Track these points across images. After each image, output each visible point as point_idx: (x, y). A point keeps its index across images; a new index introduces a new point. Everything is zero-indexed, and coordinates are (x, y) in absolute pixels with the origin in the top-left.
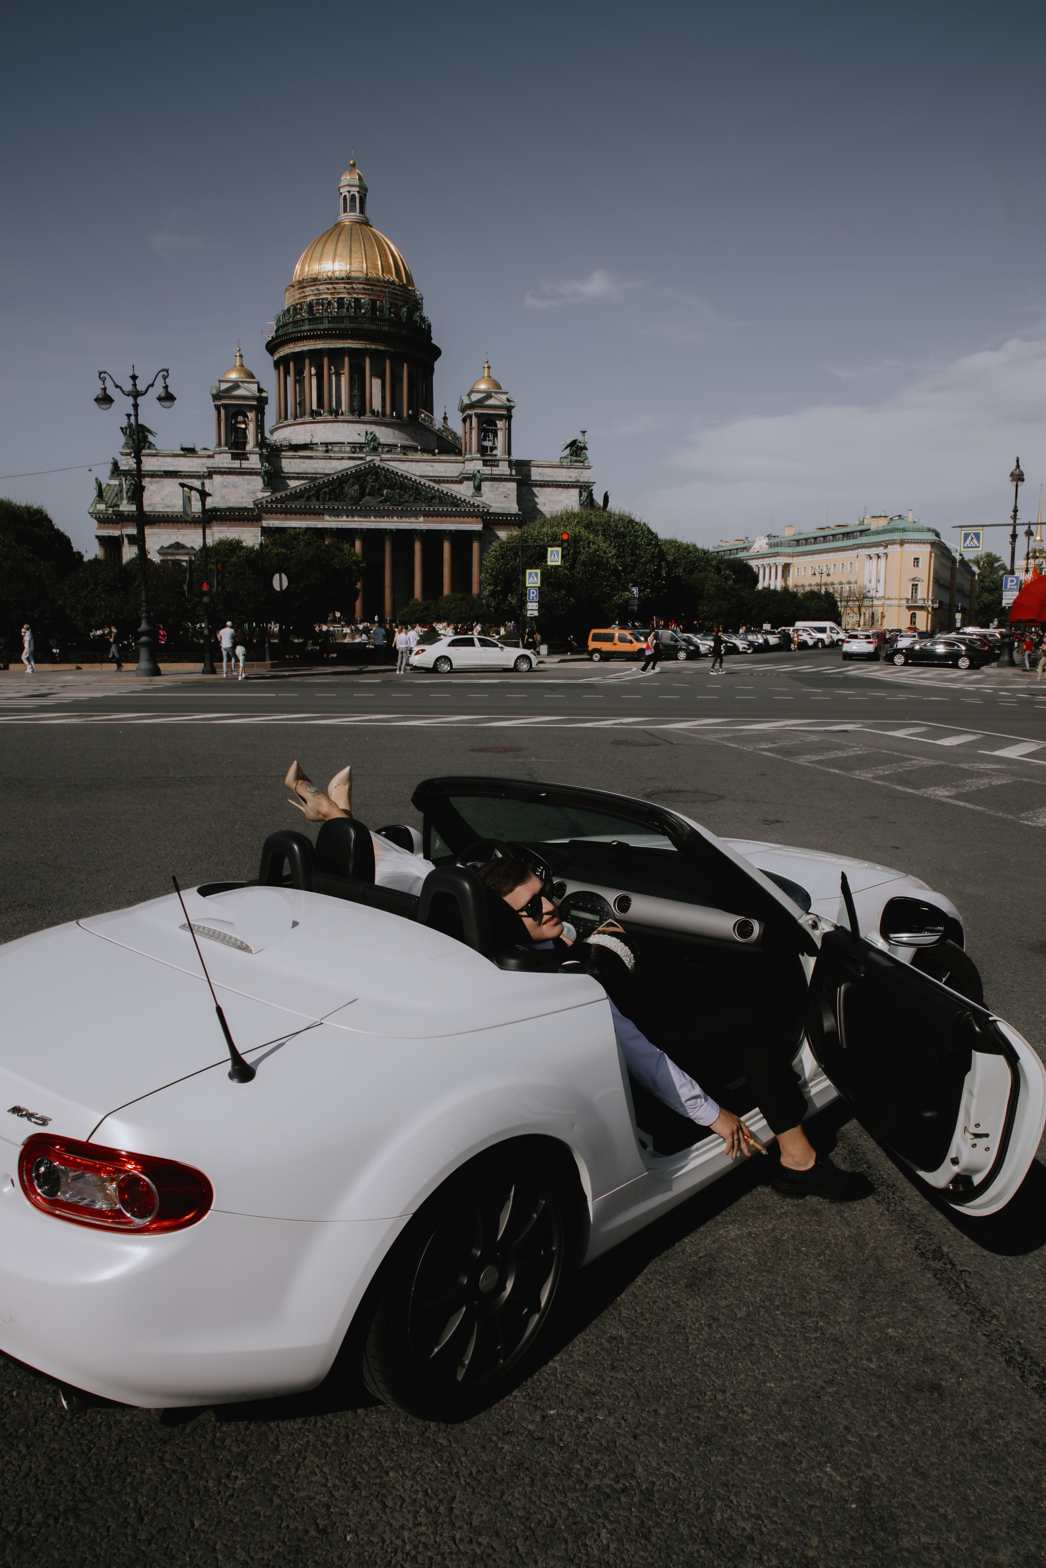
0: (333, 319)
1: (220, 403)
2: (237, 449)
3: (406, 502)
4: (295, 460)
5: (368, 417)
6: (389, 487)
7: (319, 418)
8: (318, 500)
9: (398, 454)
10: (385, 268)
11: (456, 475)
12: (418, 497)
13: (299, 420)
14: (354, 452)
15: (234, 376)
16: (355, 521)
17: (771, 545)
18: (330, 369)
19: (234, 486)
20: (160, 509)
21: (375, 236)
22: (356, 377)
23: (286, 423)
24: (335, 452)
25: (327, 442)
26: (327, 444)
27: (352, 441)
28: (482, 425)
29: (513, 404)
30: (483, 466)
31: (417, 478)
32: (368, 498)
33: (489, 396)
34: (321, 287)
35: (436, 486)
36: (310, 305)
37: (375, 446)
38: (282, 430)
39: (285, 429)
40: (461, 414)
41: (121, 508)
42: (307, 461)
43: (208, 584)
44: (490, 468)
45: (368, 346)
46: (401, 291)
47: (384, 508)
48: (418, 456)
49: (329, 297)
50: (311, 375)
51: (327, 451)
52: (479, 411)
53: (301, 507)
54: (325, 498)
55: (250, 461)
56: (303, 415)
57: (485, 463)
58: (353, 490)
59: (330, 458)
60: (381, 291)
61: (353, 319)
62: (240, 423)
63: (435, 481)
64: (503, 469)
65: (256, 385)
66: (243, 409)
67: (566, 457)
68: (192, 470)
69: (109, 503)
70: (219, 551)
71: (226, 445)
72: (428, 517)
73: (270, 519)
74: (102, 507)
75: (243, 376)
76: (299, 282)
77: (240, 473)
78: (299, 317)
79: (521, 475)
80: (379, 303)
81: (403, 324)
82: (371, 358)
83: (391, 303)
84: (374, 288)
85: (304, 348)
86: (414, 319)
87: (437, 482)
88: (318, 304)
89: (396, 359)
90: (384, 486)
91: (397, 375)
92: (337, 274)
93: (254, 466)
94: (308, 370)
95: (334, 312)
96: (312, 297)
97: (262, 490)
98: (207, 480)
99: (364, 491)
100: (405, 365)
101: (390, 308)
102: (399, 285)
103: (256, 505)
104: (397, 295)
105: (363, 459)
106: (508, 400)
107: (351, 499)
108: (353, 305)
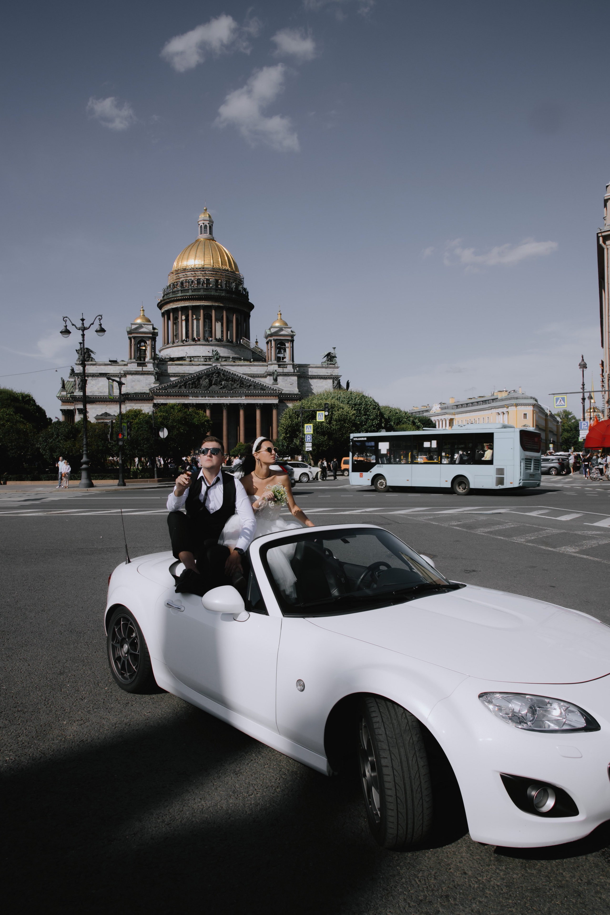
0: (194, 290)
1: (131, 336)
2: (141, 360)
3: (235, 388)
4: (173, 366)
5: (213, 342)
6: (226, 380)
7: (186, 343)
8: (185, 388)
9: (230, 362)
10: (223, 262)
11: (263, 373)
12: (242, 385)
13: (175, 345)
14: (206, 361)
15: (139, 321)
16: (206, 399)
17: (442, 409)
18: (193, 317)
19: (139, 381)
20: (95, 393)
21: (217, 246)
22: (207, 321)
23: (168, 346)
24: (195, 362)
25: (191, 356)
26: (190, 357)
27: (204, 355)
28: (278, 345)
29: (294, 334)
30: (278, 368)
31: (241, 375)
32: (213, 386)
33: (281, 329)
34: (188, 273)
35: (252, 379)
36: (182, 283)
37: (218, 358)
38: (166, 350)
39: (167, 349)
40: (265, 339)
41: (75, 394)
42: (180, 367)
43: (122, 434)
44: (282, 369)
45: (213, 304)
46: (232, 275)
47: (223, 392)
48: (242, 363)
49: (193, 277)
50: (182, 320)
51: (191, 361)
52: (276, 338)
53: (176, 392)
54: (190, 386)
55: (148, 367)
56: (177, 341)
57: (280, 366)
58: (205, 382)
59: (193, 365)
60: (221, 275)
61: (206, 290)
62: (143, 346)
63: (251, 377)
64: (290, 369)
65: (152, 326)
66: (144, 339)
67: (325, 362)
68: (115, 372)
69: (68, 391)
70: (129, 416)
71: (134, 358)
72: (248, 397)
73: (159, 399)
74: (64, 393)
75: (144, 321)
76: (176, 270)
77: (142, 374)
78: (176, 289)
79: (300, 372)
80: (220, 281)
81: (233, 292)
82: (215, 310)
83: (226, 281)
84: (217, 273)
85: (179, 306)
86: (239, 289)
87: (253, 377)
88: (186, 282)
89: (230, 311)
90: (223, 379)
91: (230, 319)
92: (197, 266)
93: (149, 370)
94: (181, 317)
95: (195, 286)
96: (183, 279)
97: (154, 383)
99: (211, 383)
100: (235, 314)
101: (226, 284)
102: (231, 272)
103: (151, 391)
104: (230, 277)
105: (211, 365)
106: (292, 332)
107: (204, 387)
108: (206, 282)
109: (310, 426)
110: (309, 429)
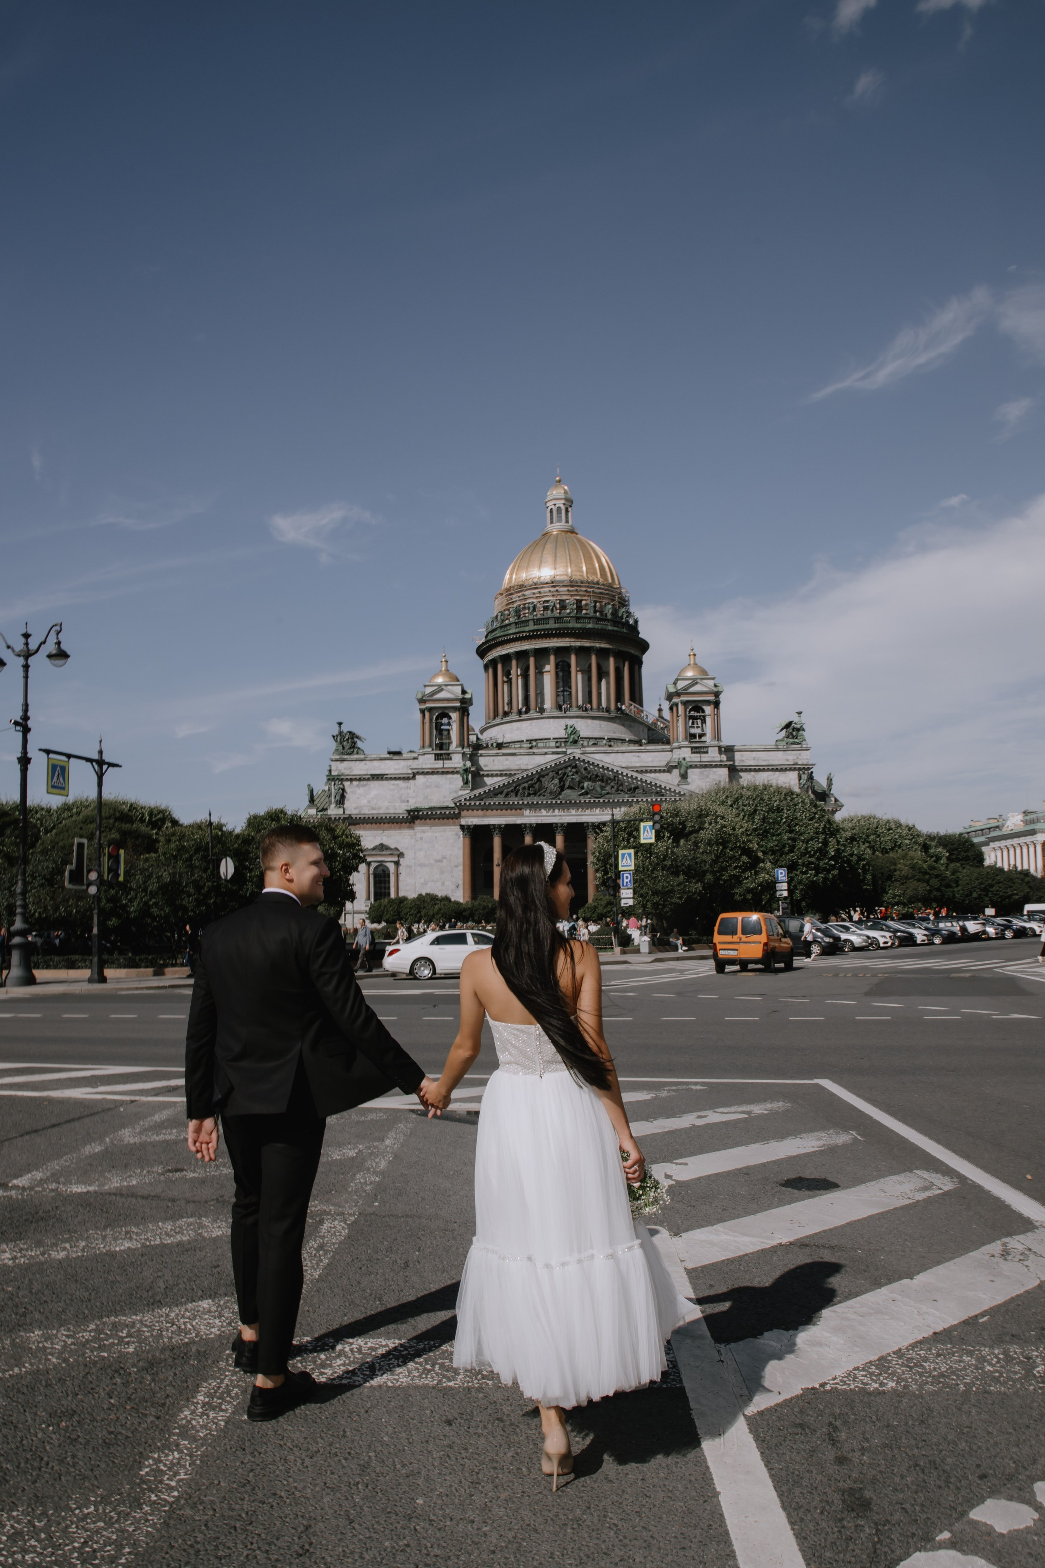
0: (537, 622)
1: (423, 707)
2: (441, 749)
3: (608, 793)
4: (498, 758)
5: (574, 712)
6: (590, 780)
7: (524, 716)
8: (516, 795)
9: (603, 746)
10: (591, 569)
11: (664, 764)
12: (620, 788)
13: (506, 719)
14: (558, 747)
15: (440, 680)
16: (555, 815)
17: (1026, 822)
18: (535, 669)
19: (437, 786)
20: (367, 811)
21: (580, 541)
22: (561, 674)
23: (494, 722)
24: (538, 748)
25: (533, 738)
26: (530, 741)
27: (557, 736)
28: (690, 711)
29: (720, 690)
30: (692, 753)
31: (619, 769)
32: (568, 791)
33: (694, 682)
34: (527, 593)
35: (639, 776)
36: (517, 611)
37: (574, 738)
38: (489, 729)
39: (493, 729)
40: (668, 702)
41: (330, 812)
42: (510, 758)
44: (698, 755)
45: (573, 644)
46: (606, 590)
47: (585, 801)
48: (625, 748)
49: (535, 600)
50: (518, 676)
51: (531, 748)
52: (685, 698)
53: (499, 803)
54: (524, 793)
55: (453, 761)
56: (510, 714)
57: (695, 750)
58: (553, 784)
59: (534, 754)
60: (586, 591)
61: (557, 619)
62: (445, 725)
63: (637, 771)
64: (713, 755)
65: (459, 688)
66: (446, 711)
67: (782, 740)
68: (398, 772)
69: (321, 808)
71: (430, 746)
72: (631, 808)
73: (469, 816)
74: (313, 811)
75: (447, 679)
76: (507, 590)
77: (443, 773)
78: (507, 622)
79: (734, 761)
80: (584, 603)
81: (608, 620)
82: (576, 655)
83: (596, 602)
84: (579, 589)
85: (512, 650)
86: (620, 615)
87: (641, 772)
88: (524, 608)
89: (603, 654)
90: (584, 778)
91: (604, 669)
92: (542, 580)
93: (456, 766)
94: (515, 671)
95: (539, 614)
96: (518, 603)
97: (462, 788)
98: (412, 782)
99: (564, 785)
100: (612, 660)
101: (595, 606)
102: (603, 585)
103: (455, 804)
104: (601, 593)
105: (565, 753)
106: (716, 686)
107: (551, 793)
108: (558, 606)
109: (629, 855)
110: (627, 861)
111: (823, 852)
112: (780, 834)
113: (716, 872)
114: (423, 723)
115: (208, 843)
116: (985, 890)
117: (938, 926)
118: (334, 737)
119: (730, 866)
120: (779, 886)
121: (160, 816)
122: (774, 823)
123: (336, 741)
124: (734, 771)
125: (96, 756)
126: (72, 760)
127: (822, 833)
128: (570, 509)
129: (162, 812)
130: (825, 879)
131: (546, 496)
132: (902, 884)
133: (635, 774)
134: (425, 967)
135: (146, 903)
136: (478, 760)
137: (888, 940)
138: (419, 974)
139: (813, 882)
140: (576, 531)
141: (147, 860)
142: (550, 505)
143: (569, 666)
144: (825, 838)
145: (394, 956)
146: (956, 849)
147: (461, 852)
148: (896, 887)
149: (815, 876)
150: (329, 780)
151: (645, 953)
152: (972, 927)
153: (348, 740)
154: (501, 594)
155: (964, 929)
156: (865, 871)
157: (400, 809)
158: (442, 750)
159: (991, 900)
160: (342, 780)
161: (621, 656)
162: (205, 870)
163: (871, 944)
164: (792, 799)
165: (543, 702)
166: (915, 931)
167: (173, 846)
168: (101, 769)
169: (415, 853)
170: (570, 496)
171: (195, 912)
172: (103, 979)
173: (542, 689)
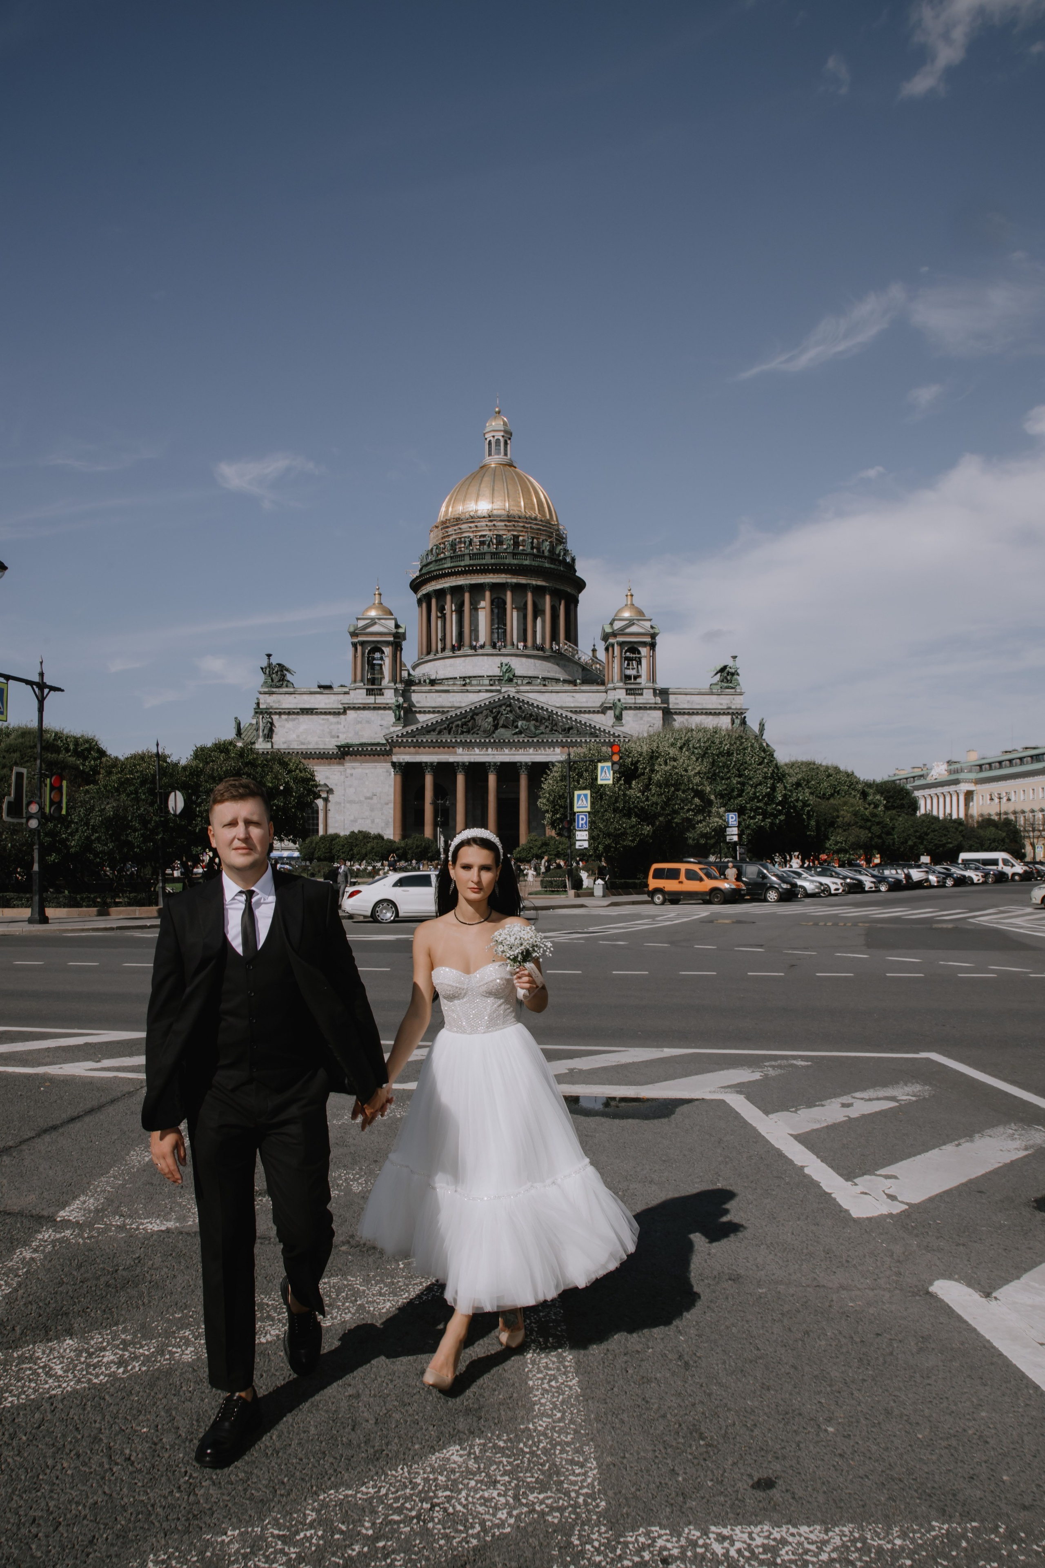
0: (473, 556)
1: (356, 640)
2: (373, 684)
3: (542, 733)
5: (508, 650)
6: (524, 719)
7: (458, 653)
8: (449, 733)
9: (537, 685)
10: (528, 505)
11: (599, 705)
12: (555, 728)
13: (440, 655)
14: (491, 685)
15: (373, 613)
16: (488, 754)
17: (950, 772)
18: (470, 604)
19: (368, 722)
20: (295, 746)
21: (518, 474)
22: (496, 611)
23: (427, 658)
24: (472, 686)
25: (466, 675)
26: (464, 678)
27: (491, 674)
28: (625, 653)
29: (657, 631)
30: (627, 694)
31: (554, 709)
32: (502, 730)
33: (631, 623)
34: (463, 526)
35: (574, 717)
36: (453, 545)
37: (509, 677)
38: (422, 665)
39: (426, 664)
40: (603, 643)
41: (257, 746)
42: (443, 695)
44: (633, 697)
45: (509, 581)
46: (543, 526)
47: (519, 740)
48: (559, 687)
49: (471, 535)
50: (452, 611)
51: (464, 685)
52: (621, 639)
53: (432, 740)
54: (457, 731)
55: (385, 696)
56: (443, 649)
57: (630, 692)
58: (486, 723)
59: (467, 691)
60: (524, 527)
61: (494, 555)
62: (377, 659)
63: (571, 711)
64: (647, 697)
65: (393, 622)
66: (379, 646)
67: (716, 684)
68: (328, 706)
69: (248, 741)
71: (362, 680)
72: (563, 747)
73: (400, 753)
75: (380, 613)
76: (443, 523)
77: (375, 709)
78: (442, 555)
79: (668, 703)
80: (521, 538)
81: (545, 557)
82: (512, 592)
83: (533, 538)
84: (516, 524)
85: (447, 585)
86: (557, 552)
87: (576, 712)
88: (460, 542)
89: (539, 591)
90: (518, 717)
91: (540, 607)
92: (479, 513)
93: (388, 701)
94: (450, 606)
95: (475, 549)
96: (454, 537)
97: (394, 725)
98: (342, 717)
99: (498, 724)
100: (548, 598)
101: (532, 543)
102: (541, 521)
103: (387, 740)
104: (539, 529)
105: (499, 691)
106: (652, 627)
107: (485, 731)
108: (495, 541)
109: (586, 796)
110: (582, 802)
111: (771, 797)
112: (729, 778)
113: (668, 815)
114: (355, 657)
115: (154, 776)
116: (920, 837)
117: (883, 873)
118: (262, 668)
119: (683, 808)
120: (729, 831)
121: (87, 746)
122: (723, 766)
123: (265, 673)
124: (668, 714)
125: (36, 679)
126: (11, 682)
127: (771, 778)
128: (509, 442)
129: (87, 741)
130: (772, 824)
131: (485, 427)
132: (845, 830)
133: (570, 715)
134: (388, 910)
135: (88, 838)
136: (410, 697)
137: (840, 886)
138: (381, 916)
139: (760, 827)
140: (515, 464)
141: (87, 792)
142: (489, 436)
143: (505, 603)
144: (773, 783)
145: (354, 897)
146: (892, 797)
147: (392, 790)
148: (838, 834)
149: (763, 820)
150: (256, 713)
151: (598, 897)
152: (916, 875)
153: (277, 672)
154: (437, 527)
155: (908, 877)
156: (810, 817)
157: (330, 744)
158: (373, 686)
159: (926, 848)
160: (270, 714)
161: (557, 595)
162: (152, 804)
163: (823, 891)
164: (742, 743)
165: (477, 640)
166: (862, 878)
167: (114, 778)
168: (42, 692)
169: (345, 790)
170: (509, 428)
171: (141, 849)
172: (44, 920)
173: (477, 625)
